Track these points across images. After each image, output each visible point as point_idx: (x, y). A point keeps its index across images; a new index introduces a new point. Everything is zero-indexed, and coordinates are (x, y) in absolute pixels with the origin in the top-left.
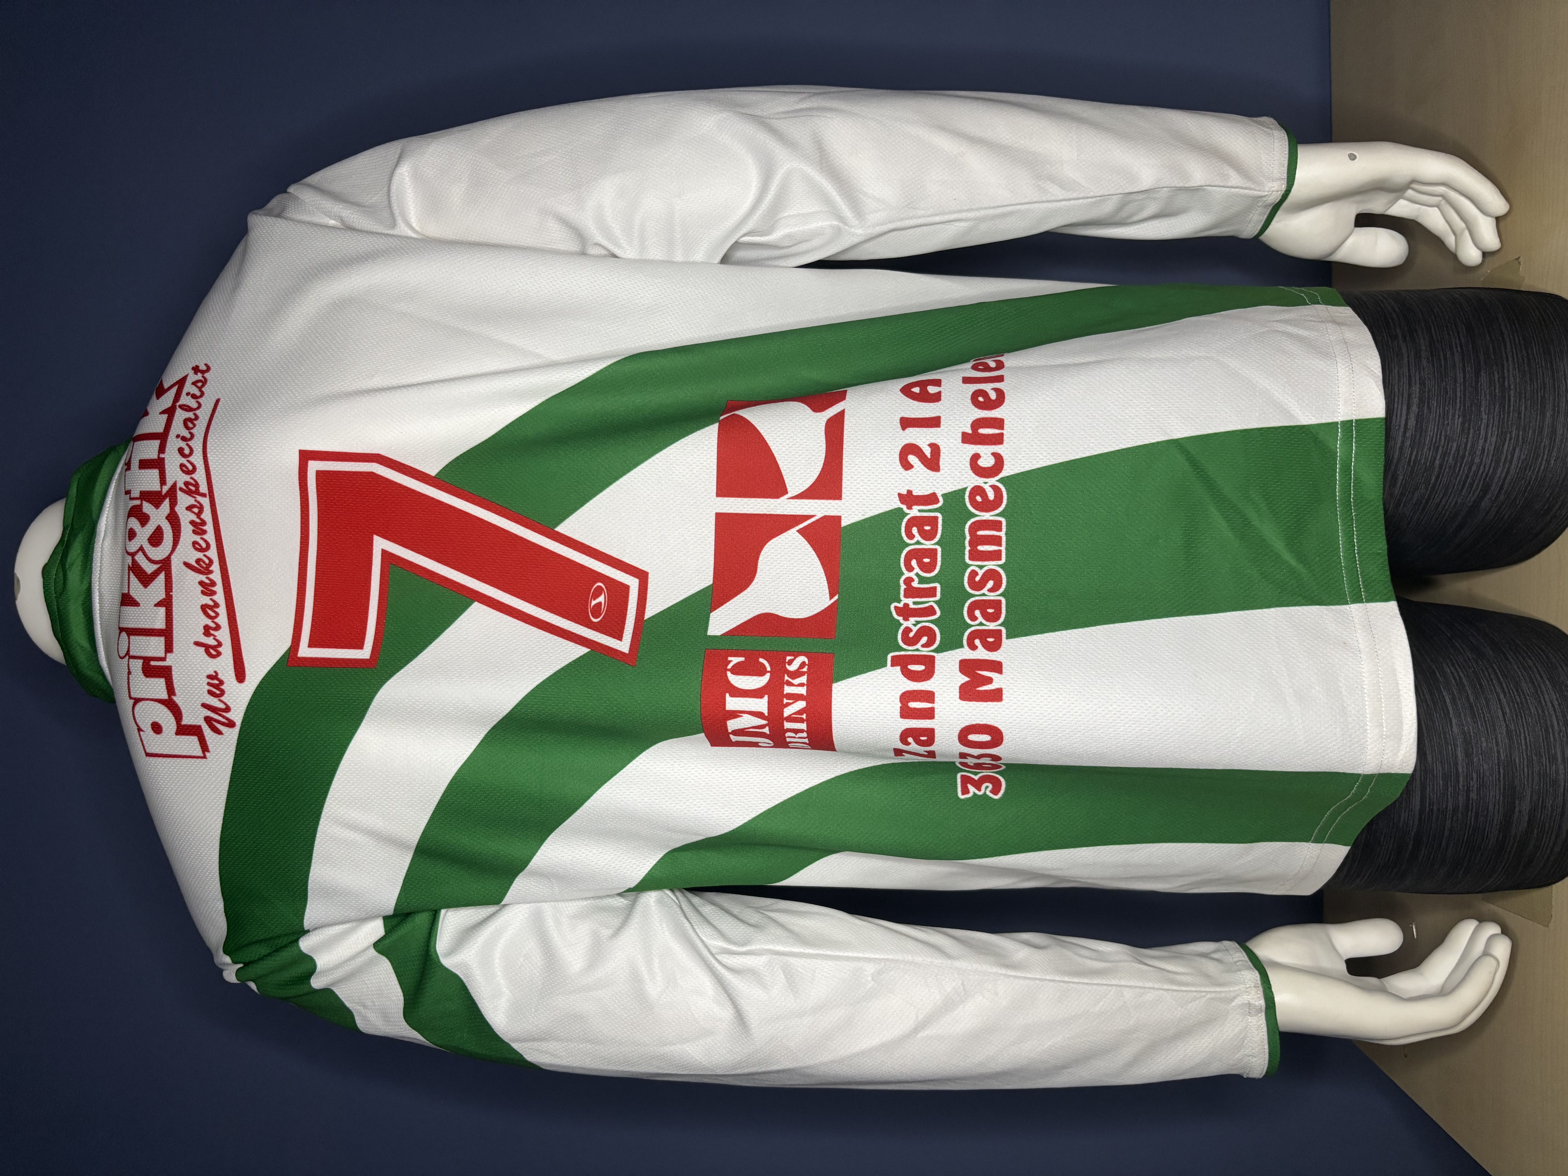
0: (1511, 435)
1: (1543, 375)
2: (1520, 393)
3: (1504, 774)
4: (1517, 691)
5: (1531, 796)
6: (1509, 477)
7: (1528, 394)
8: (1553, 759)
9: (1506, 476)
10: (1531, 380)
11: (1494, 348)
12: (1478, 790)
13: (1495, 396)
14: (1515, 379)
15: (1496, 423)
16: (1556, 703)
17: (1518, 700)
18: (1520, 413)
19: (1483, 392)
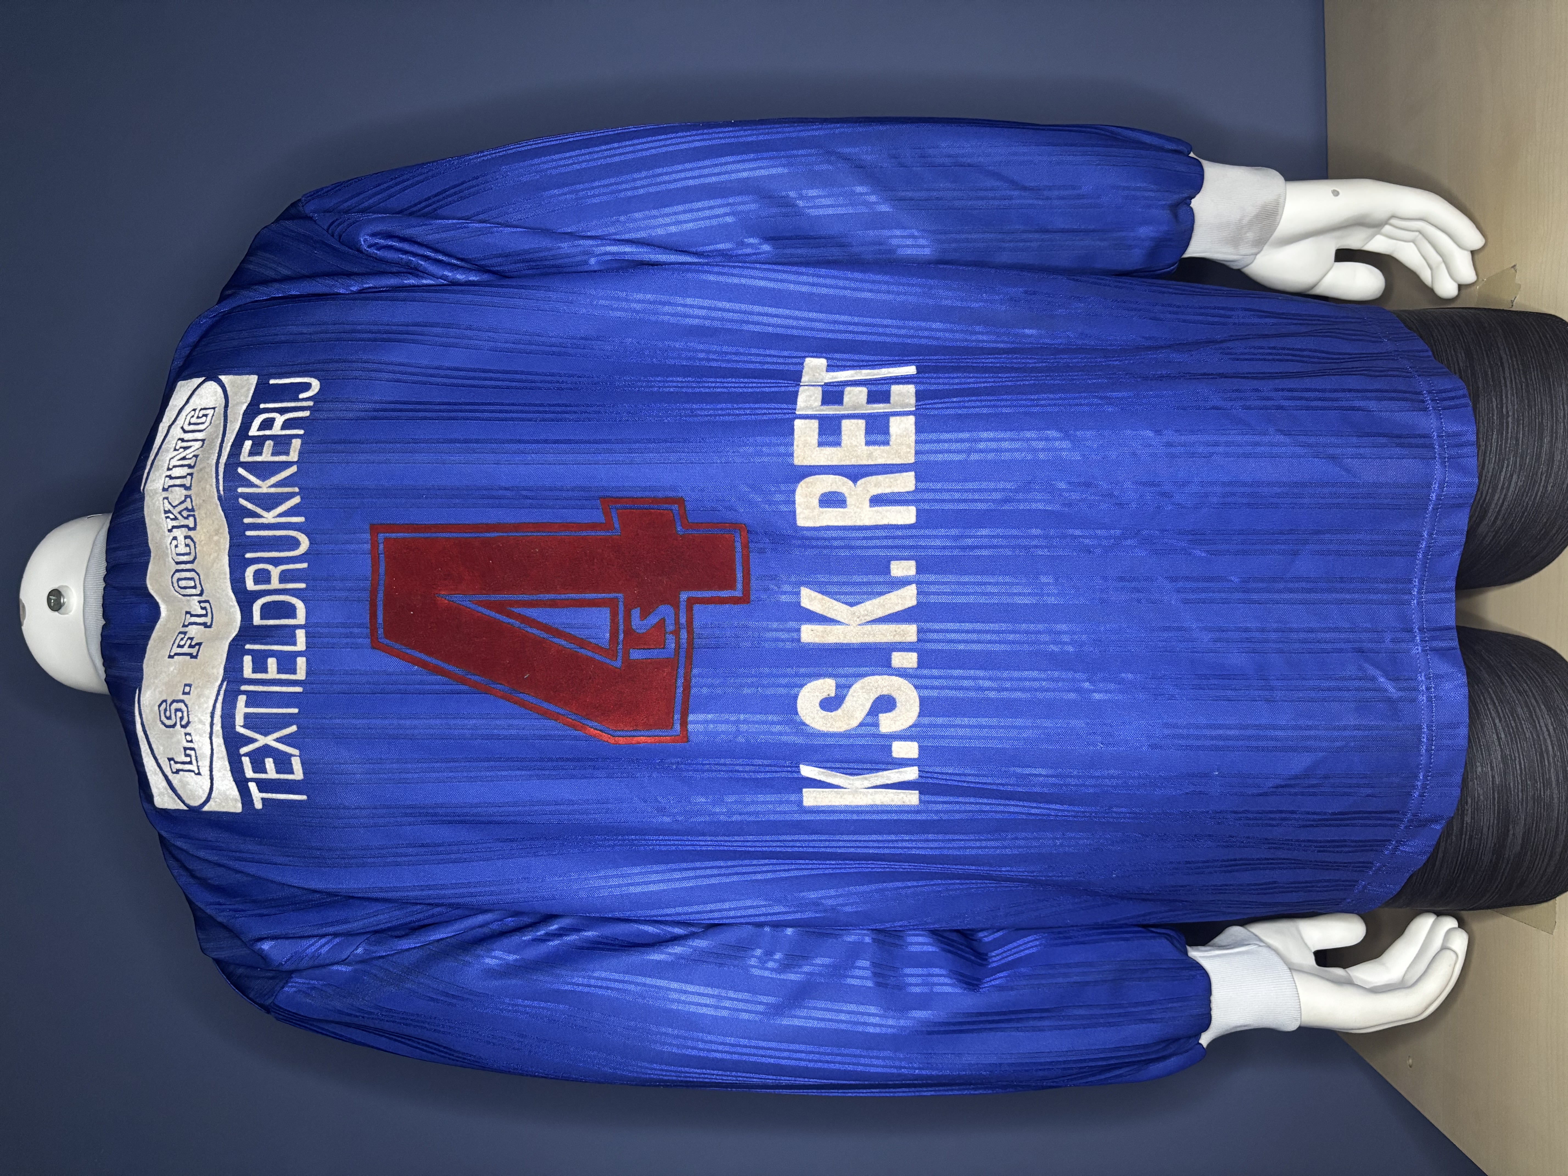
0: (1509, 462)
1: (1541, 400)
2: (1518, 420)
3: (1499, 798)
4: (1513, 716)
5: (1525, 820)
6: (1506, 503)
7: (1526, 420)
8: (1547, 784)
9: (1503, 503)
10: (1529, 406)
11: (1492, 373)
12: (1473, 813)
13: (1493, 423)
14: (1513, 405)
15: (1494, 449)
16: (1551, 728)
17: (1513, 725)
18: (1517, 440)
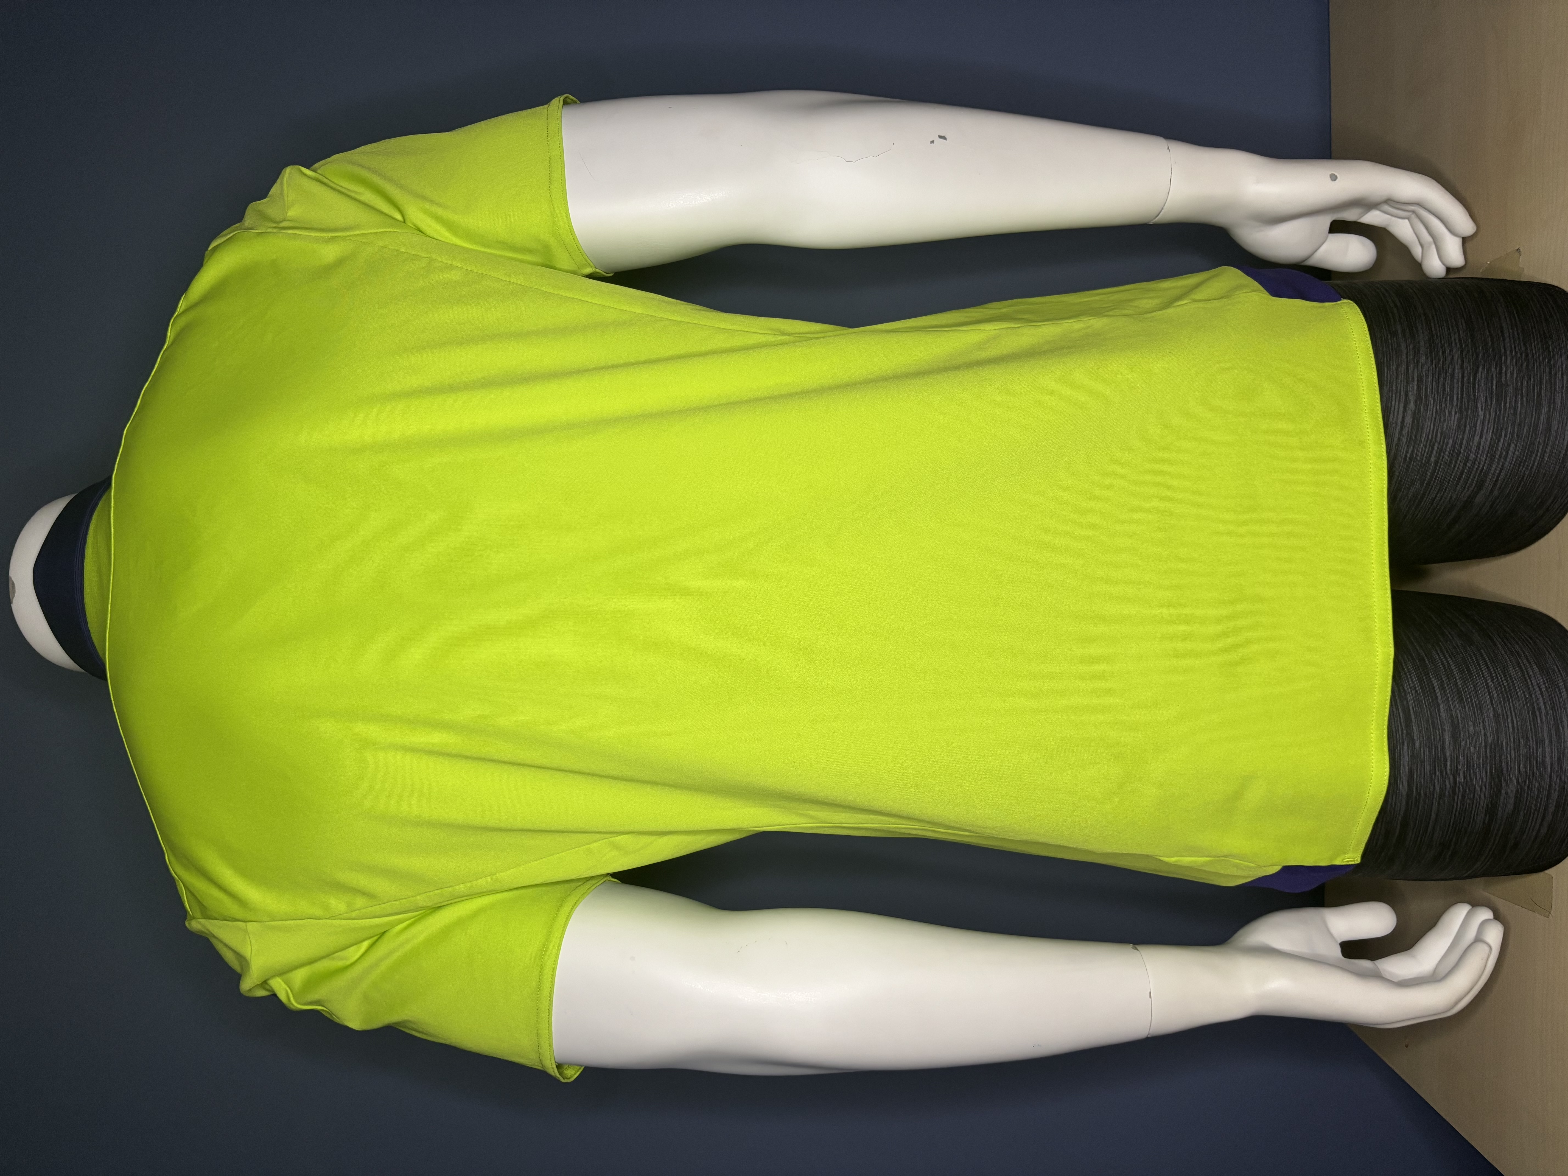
1: (1540, 370)
2: (1517, 389)
3: (1491, 756)
4: (1505, 676)
5: (1518, 778)
6: (1504, 473)
7: (1525, 390)
9: (1501, 471)
10: (1528, 375)
11: (1493, 346)
12: (1465, 773)
14: (1512, 375)
15: (1492, 420)
16: (1543, 688)
17: (1506, 686)
19: (1480, 388)
